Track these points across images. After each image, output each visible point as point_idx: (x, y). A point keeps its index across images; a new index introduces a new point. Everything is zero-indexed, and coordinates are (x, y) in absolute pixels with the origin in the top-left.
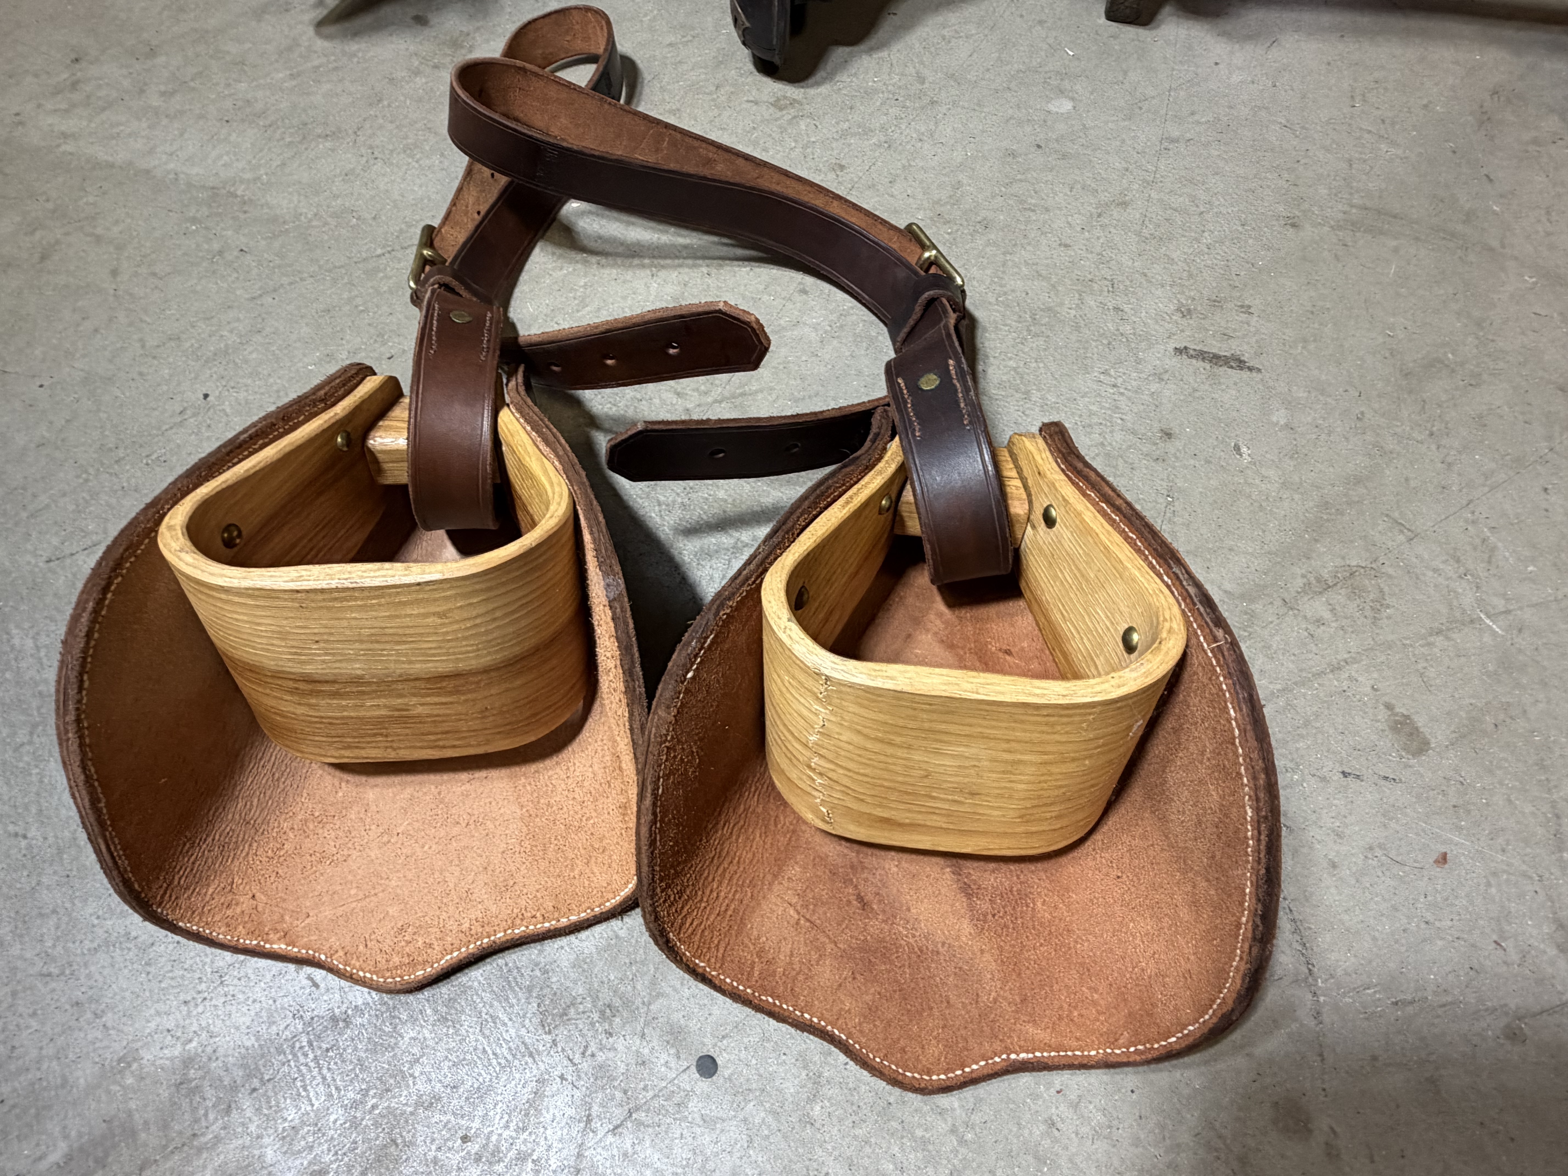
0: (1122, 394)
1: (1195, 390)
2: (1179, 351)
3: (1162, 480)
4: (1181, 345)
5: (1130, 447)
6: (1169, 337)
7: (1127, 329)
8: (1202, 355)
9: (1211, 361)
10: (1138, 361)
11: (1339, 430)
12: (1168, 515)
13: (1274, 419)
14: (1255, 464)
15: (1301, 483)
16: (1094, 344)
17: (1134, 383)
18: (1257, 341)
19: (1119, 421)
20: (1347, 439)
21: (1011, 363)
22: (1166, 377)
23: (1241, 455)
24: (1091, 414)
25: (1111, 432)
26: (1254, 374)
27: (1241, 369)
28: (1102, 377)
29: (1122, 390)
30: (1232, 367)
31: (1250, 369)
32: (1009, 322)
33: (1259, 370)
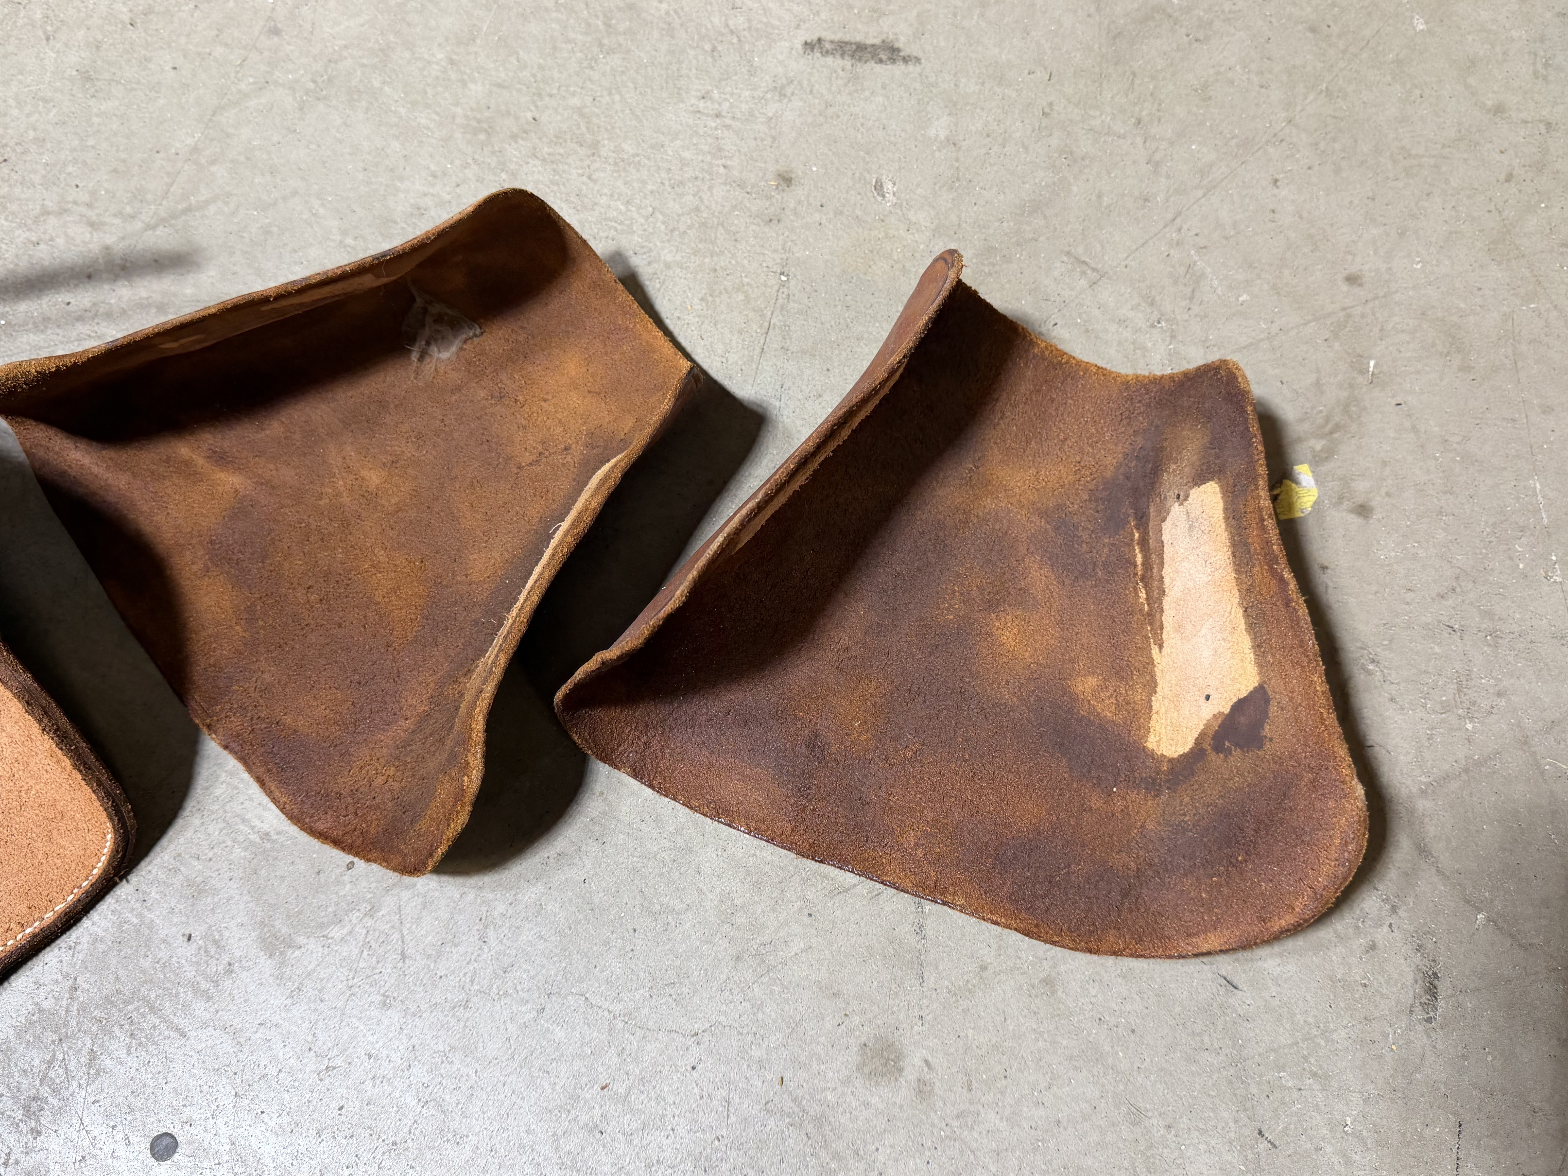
0: (728, 127)
1: (828, 105)
2: (809, 46)
3: (775, 251)
4: (812, 37)
5: (734, 208)
6: (798, 27)
7: (739, 21)
8: (842, 48)
9: (853, 56)
10: (752, 72)
11: (1018, 135)
12: (780, 301)
13: (932, 132)
14: (901, 206)
15: (959, 225)
16: (692, 53)
17: (744, 106)
18: (919, 15)
19: (722, 170)
20: (1026, 148)
21: (575, 101)
22: (788, 91)
23: (884, 196)
24: (684, 164)
25: (710, 188)
26: (911, 68)
27: (893, 61)
28: (701, 104)
29: (728, 121)
30: (881, 61)
31: (905, 60)
32: (572, 35)
33: (918, 60)
